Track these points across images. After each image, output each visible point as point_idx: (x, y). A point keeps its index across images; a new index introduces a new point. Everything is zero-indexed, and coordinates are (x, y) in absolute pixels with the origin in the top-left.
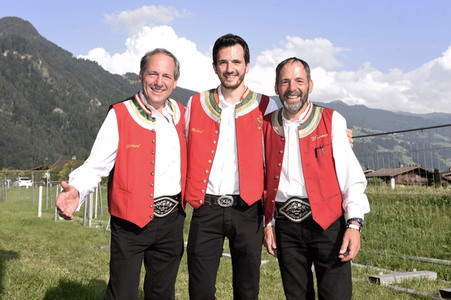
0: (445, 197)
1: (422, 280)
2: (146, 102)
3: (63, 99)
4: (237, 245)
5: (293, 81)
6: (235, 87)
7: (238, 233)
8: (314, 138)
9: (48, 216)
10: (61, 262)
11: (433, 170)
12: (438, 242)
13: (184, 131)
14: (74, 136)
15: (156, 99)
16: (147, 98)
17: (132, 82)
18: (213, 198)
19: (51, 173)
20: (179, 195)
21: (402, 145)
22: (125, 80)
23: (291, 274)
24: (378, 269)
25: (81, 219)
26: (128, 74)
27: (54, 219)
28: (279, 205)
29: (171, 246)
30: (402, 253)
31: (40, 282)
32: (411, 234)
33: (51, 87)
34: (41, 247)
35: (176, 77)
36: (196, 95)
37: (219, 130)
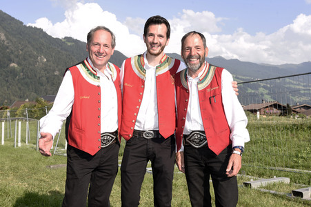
0: (294, 125)
1: (280, 184)
2: (92, 66)
3: (17, 57)
4: (156, 165)
5: (193, 48)
6: (157, 55)
7: (157, 157)
8: (208, 90)
9: (9, 144)
10: (22, 178)
11: (285, 105)
12: (290, 156)
13: (120, 86)
14: (26, 84)
15: (99, 63)
16: (93, 62)
17: (69, 44)
18: (140, 133)
19: (10, 112)
20: (116, 132)
21: (264, 87)
22: (64, 42)
23: (194, 185)
24: (250, 177)
25: (35, 146)
26: (66, 38)
27: (14, 146)
28: (185, 136)
29: (110, 168)
30: (266, 165)
31: (7, 194)
32: (272, 151)
33: (8, 48)
34: (6, 168)
35: (113, 46)
36: (129, 60)
37: (144, 85)
